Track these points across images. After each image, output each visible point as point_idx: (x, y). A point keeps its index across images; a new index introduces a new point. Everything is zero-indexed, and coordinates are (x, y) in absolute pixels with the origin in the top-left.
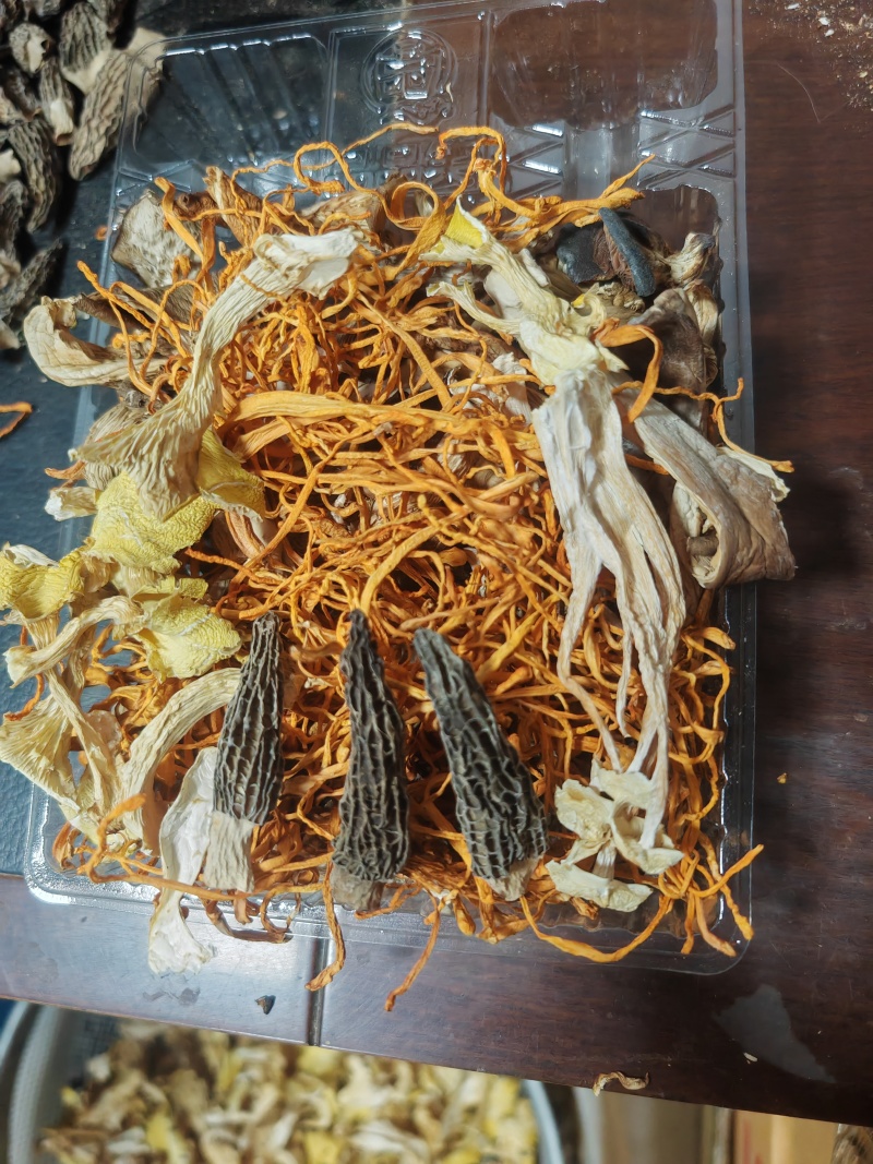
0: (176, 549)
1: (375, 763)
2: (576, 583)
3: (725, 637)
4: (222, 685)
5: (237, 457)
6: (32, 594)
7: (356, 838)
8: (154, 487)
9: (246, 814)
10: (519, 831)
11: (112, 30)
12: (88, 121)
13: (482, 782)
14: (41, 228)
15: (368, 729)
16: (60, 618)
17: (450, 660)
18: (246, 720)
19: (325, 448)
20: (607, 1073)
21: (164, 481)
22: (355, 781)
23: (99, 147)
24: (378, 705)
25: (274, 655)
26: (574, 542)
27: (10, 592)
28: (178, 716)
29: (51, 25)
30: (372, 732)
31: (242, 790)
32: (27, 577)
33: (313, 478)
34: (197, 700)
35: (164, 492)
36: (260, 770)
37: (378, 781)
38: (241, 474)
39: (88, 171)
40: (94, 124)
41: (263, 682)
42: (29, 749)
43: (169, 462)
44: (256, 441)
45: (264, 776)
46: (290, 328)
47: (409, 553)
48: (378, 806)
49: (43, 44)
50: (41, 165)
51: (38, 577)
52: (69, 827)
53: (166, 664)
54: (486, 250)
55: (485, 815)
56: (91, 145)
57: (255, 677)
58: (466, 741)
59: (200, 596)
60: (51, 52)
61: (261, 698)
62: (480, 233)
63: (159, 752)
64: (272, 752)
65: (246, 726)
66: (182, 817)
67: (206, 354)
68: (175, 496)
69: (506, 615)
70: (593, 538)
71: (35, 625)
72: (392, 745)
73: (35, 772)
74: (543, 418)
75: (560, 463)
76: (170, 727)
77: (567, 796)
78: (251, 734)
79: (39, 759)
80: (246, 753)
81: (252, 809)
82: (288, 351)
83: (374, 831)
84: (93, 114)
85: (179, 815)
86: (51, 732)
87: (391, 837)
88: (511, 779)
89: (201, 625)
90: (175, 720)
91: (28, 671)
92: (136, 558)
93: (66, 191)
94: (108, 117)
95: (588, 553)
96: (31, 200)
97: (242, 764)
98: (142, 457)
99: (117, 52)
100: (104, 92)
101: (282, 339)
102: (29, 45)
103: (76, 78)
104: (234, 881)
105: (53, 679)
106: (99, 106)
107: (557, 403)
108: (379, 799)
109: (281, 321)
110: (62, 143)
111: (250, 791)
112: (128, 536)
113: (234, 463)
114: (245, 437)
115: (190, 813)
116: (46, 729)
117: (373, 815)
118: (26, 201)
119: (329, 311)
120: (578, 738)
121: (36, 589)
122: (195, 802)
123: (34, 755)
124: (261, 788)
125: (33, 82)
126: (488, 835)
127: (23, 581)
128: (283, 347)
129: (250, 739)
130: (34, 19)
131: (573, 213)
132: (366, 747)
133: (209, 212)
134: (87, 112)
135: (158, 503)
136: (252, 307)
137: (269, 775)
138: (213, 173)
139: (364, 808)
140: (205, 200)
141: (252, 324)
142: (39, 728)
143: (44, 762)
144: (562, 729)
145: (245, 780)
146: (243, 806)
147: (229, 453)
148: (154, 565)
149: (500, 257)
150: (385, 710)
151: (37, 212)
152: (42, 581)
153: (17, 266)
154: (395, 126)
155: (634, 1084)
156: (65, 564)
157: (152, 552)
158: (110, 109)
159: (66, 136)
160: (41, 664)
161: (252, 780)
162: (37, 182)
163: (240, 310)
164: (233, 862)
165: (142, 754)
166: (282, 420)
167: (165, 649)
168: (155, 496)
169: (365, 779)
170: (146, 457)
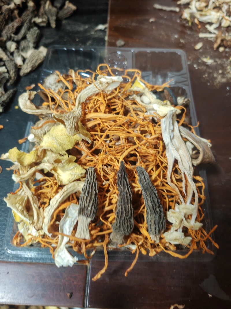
0: (67, 149)
1: (127, 200)
2: (169, 162)
3: (201, 178)
4: (78, 185)
5: (85, 128)
6: (22, 160)
7: (121, 221)
8: (71, 127)
9: (90, 215)
10: (161, 221)
11: (34, 46)
12: (27, 63)
13: (154, 205)
14: (11, 85)
15: (125, 191)
16: (31, 166)
17: (146, 174)
18: (90, 190)
19: (109, 127)
20: (173, 304)
21: (74, 126)
22: (121, 205)
23: (29, 69)
24: (127, 185)
25: (95, 175)
26: (168, 152)
27: (17, 158)
28: (66, 192)
29: (18, 43)
30: (126, 192)
31: (90, 208)
32: (21, 155)
33: (107, 132)
34: (71, 188)
35: (73, 129)
36: (94, 203)
37: (128, 204)
38: (86, 132)
39: (25, 75)
40: (29, 64)
41: (93, 181)
42: (16, 203)
43: (75, 122)
44: (90, 125)
45: (95, 205)
46: (98, 101)
47: (130, 152)
48: (128, 212)
49: (16, 46)
50: (14, 71)
51: (24, 156)
52: (19, 233)
53: (61, 180)
54: (144, 89)
55: (155, 215)
56: (27, 69)
57: (91, 180)
58: (150, 194)
59: (74, 160)
60: (17, 48)
61: (94, 185)
62: (143, 86)
63: (59, 202)
64: (97, 199)
65: (90, 191)
66: (65, 221)
67: (79, 103)
68: (75, 131)
69: (152, 169)
70: (172, 151)
71: (22, 168)
72: (131, 195)
73: (18, 210)
74: (164, 121)
75: (166, 133)
76: (64, 195)
77: (171, 213)
78: (91, 193)
79: (19, 206)
80: (91, 198)
81: (92, 214)
82: (97, 106)
83: (127, 219)
84: (29, 62)
85: (64, 221)
86: (22, 200)
87: (130, 221)
88: (160, 205)
89: (75, 167)
90: (65, 193)
91: (20, 179)
92: (57, 150)
93: (18, 78)
94: (33, 63)
95: (171, 155)
96: (10, 78)
97: (90, 201)
98: (69, 119)
99: (36, 51)
100: (32, 58)
101: (95, 103)
102: (12, 46)
103: (24, 54)
104: (85, 236)
105: (25, 184)
106: (31, 61)
107: (167, 117)
108: (129, 209)
109: (96, 99)
110: (19, 67)
111: (91, 209)
112: (55, 144)
113: (84, 129)
114: (87, 123)
115: (67, 220)
116: (21, 198)
117: (127, 214)
118: (9, 78)
119: (109, 97)
120: (169, 202)
121: (23, 158)
122: (69, 217)
123: (17, 205)
124: (94, 208)
125: (12, 54)
126: (155, 221)
127: (20, 156)
128: (95, 106)
129: (91, 195)
130: (13, 41)
131: (157, 88)
132: (125, 195)
133: (71, 78)
134: (27, 61)
135: (71, 132)
136: (91, 94)
137: (96, 205)
138: (71, 71)
139: (124, 212)
140: (69, 76)
141: (89, 99)
142: (19, 198)
143: (20, 208)
144: (165, 199)
145: (91, 205)
146: (89, 213)
147: (83, 126)
148: (61, 153)
149: (147, 92)
150: (129, 187)
151: (11, 81)
152: (25, 157)
153: (4, 92)
154: (114, 68)
155: (181, 307)
156: (32, 153)
157: (61, 149)
158: (34, 62)
159: (20, 66)
160: (24, 178)
161: (92, 205)
162: (12, 74)
163: (88, 94)
164: (85, 230)
165: (54, 203)
166: (99, 119)
167: (61, 176)
168: (71, 130)
169: (124, 204)
170: (70, 120)
